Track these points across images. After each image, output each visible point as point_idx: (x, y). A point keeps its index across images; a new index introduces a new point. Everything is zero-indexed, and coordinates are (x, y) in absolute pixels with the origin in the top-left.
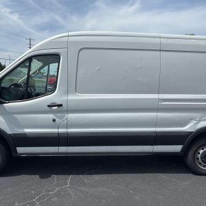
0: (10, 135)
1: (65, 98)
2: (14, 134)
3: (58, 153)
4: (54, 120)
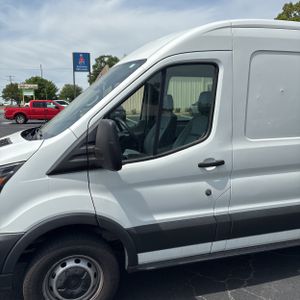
0: (128, 230)
2: (135, 228)
3: (210, 254)
4: (208, 193)
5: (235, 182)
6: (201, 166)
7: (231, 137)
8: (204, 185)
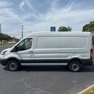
1: (34, 50)
4: (31, 56)
5: (35, 55)
6: (30, 52)
7: (34, 48)
8: (30, 55)
